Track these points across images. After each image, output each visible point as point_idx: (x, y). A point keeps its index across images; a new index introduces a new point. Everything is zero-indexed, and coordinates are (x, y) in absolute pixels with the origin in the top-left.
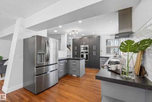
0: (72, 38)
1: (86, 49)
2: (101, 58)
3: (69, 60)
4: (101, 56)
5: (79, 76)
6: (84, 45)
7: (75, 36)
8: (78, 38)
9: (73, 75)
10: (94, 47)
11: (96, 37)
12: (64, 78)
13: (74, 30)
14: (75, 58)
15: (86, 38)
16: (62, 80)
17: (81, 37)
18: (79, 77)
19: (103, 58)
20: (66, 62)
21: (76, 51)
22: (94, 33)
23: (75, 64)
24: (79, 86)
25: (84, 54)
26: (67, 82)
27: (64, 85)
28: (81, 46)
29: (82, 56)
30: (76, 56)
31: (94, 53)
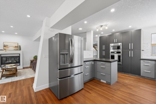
0: (99, 36)
1: (118, 48)
2: (142, 61)
3: (95, 62)
4: (142, 58)
5: (109, 83)
6: (116, 43)
7: (102, 33)
8: (107, 35)
9: (102, 81)
10: (131, 46)
11: (133, 31)
12: (90, 83)
13: (102, 25)
14: (103, 60)
15: (117, 34)
16: (88, 86)
17: (111, 34)
18: (110, 85)
19: (145, 61)
20: (92, 64)
21: (104, 50)
22: (130, 27)
23: (104, 67)
24: (111, 99)
25: (115, 54)
26: (94, 89)
27: (90, 93)
28: (110, 44)
29: (113, 57)
30: (104, 57)
31: (131, 54)
